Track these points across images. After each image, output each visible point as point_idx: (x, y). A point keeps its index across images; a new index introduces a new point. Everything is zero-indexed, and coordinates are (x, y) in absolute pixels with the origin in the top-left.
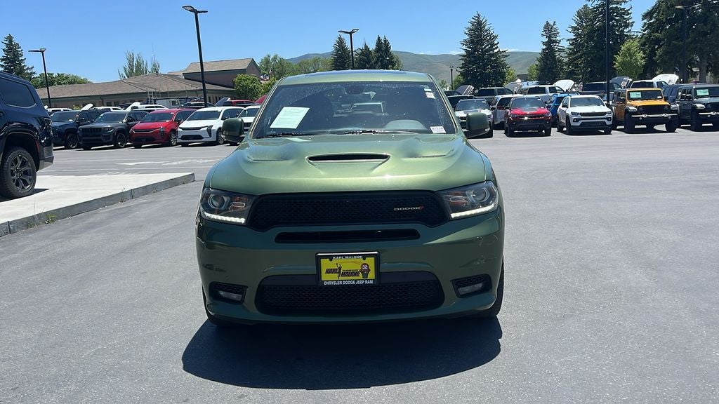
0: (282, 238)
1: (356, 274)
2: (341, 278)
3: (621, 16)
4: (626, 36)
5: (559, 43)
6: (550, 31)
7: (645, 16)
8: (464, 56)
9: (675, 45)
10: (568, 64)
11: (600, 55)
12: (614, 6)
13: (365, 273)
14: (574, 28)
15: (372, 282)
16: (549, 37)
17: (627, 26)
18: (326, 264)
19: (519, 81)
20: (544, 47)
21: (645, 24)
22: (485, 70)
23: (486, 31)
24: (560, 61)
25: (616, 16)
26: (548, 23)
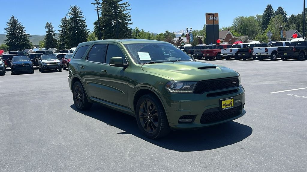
0: (209, 96)
1: (229, 105)
2: (226, 107)
3: (82, 23)
4: (84, 31)
5: (54, 32)
6: (49, 26)
7: (95, 24)
8: (7, 35)
9: (108, 35)
10: (60, 41)
11: (75, 38)
12: (79, 18)
13: (231, 104)
14: (61, 26)
15: (233, 107)
16: (49, 29)
17: (85, 26)
18: (223, 103)
19: (35, 48)
20: (47, 33)
21: (95, 27)
22: (20, 42)
23: (18, 24)
24: (56, 40)
25: (80, 22)
26: (48, 23)
